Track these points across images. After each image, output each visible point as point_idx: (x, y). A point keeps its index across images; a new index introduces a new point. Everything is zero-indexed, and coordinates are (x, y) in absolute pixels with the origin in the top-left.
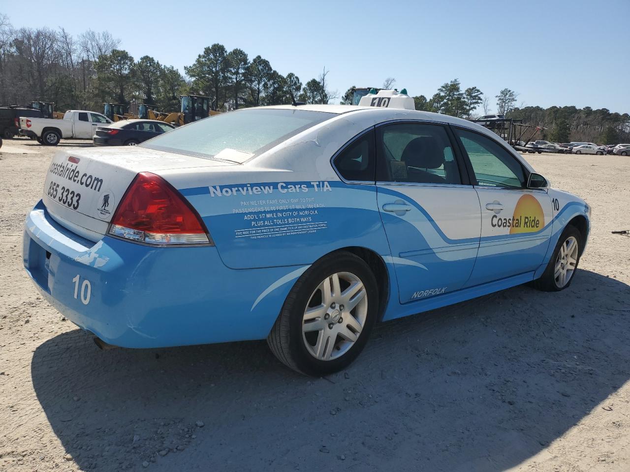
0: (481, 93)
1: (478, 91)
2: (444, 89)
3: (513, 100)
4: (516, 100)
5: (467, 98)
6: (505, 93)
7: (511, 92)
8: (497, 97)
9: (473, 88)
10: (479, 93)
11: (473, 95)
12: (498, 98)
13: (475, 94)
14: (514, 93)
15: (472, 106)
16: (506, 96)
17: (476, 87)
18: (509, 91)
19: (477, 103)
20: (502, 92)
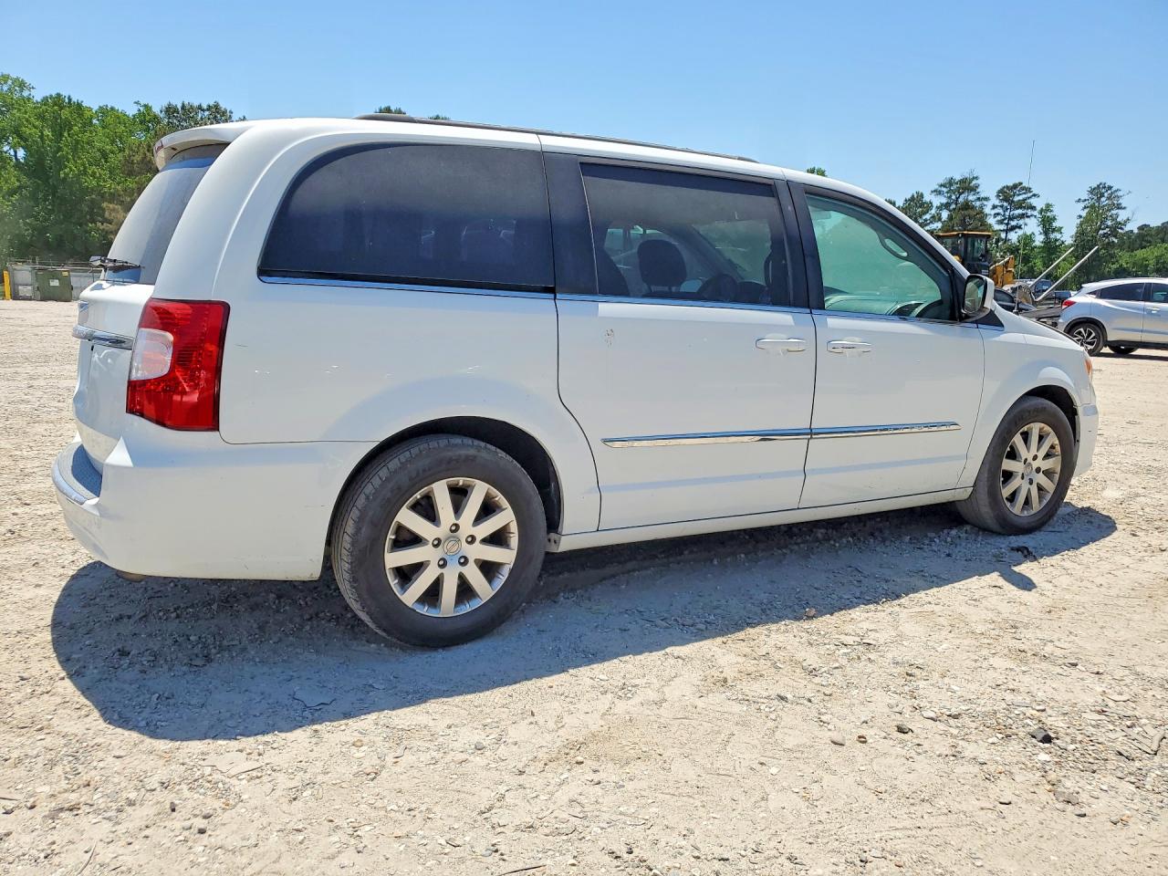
0: (1034, 195)
1: (1028, 190)
2: (945, 190)
3: (1119, 207)
4: (1125, 208)
5: (1002, 206)
6: (1098, 191)
7: (1113, 189)
8: (1079, 201)
9: (1015, 186)
10: (1029, 195)
11: (1016, 199)
12: (1082, 205)
13: (1021, 198)
14: (1119, 194)
15: (1013, 223)
16: (1101, 200)
17: (1021, 184)
18: (1110, 188)
19: (1022, 216)
20: (1092, 191)
